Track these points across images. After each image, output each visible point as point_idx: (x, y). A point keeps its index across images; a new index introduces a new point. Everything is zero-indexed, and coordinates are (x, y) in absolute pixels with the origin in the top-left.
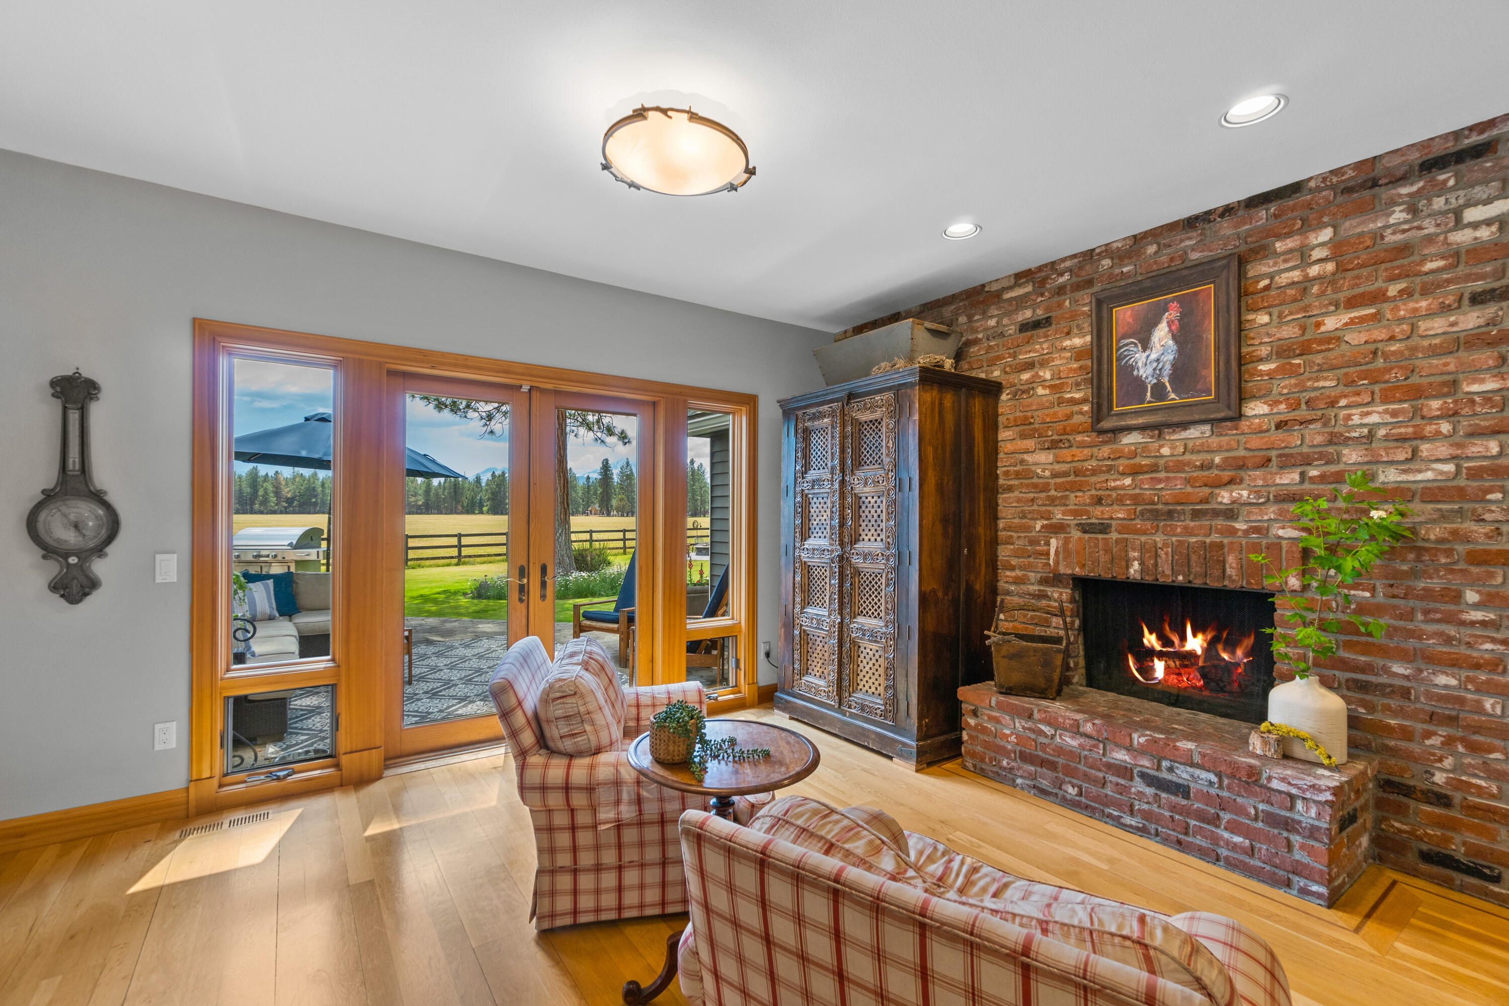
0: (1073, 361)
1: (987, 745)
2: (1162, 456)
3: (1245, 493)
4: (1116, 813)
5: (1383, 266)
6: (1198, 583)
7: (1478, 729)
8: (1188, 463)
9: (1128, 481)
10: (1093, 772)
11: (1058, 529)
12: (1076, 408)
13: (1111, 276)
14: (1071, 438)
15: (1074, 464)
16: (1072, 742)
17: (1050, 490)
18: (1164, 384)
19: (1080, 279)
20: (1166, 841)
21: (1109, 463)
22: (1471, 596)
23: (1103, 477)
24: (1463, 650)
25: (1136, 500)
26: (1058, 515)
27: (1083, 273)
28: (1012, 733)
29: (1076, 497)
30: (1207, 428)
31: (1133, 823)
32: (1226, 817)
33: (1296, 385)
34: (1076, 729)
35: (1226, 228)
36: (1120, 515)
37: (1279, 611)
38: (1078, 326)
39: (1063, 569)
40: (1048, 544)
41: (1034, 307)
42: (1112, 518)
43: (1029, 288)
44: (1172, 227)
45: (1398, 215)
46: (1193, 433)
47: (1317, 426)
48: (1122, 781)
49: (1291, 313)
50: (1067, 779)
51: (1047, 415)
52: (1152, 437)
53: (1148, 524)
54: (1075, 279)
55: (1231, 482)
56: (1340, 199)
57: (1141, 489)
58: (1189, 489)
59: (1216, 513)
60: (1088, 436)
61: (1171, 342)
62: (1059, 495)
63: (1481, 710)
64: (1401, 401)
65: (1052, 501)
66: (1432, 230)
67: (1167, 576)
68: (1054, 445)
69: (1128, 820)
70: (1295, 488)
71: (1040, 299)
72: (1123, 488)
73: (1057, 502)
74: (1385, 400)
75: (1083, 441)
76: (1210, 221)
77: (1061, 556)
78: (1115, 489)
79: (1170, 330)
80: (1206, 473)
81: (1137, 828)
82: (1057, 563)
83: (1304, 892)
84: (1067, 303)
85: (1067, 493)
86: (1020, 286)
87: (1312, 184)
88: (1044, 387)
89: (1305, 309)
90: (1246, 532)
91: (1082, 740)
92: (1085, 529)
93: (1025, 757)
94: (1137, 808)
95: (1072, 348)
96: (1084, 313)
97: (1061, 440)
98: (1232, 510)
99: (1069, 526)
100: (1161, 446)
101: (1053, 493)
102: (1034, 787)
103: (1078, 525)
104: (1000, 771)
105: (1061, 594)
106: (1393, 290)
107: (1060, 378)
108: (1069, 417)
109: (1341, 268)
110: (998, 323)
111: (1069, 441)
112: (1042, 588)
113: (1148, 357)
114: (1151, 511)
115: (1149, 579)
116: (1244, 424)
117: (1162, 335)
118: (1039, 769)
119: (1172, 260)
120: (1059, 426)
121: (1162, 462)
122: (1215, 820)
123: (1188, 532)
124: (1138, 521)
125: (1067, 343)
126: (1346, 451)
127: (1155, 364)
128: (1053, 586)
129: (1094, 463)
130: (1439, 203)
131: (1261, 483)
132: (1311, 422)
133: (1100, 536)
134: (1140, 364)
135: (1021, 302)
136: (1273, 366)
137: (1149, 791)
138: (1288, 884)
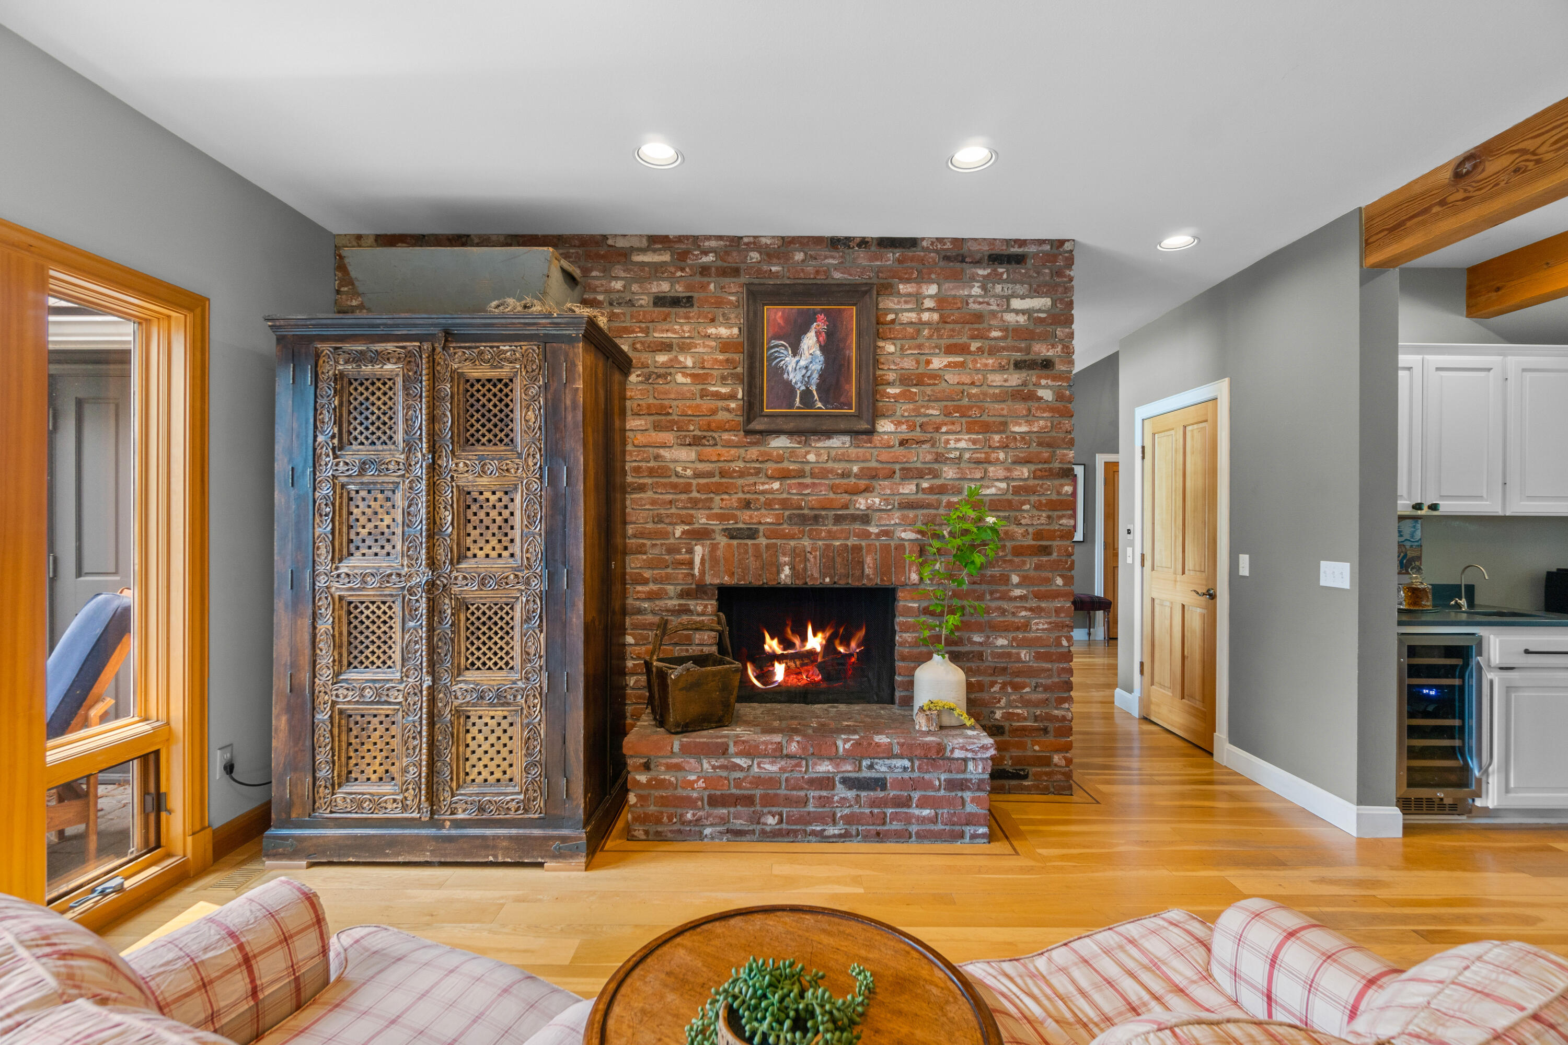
0: (718, 352)
1: (664, 802)
2: (808, 462)
3: (877, 500)
4: (818, 828)
5: (967, 326)
6: (842, 583)
7: (1018, 673)
8: (831, 471)
9: (776, 485)
10: (795, 793)
11: (702, 535)
12: (721, 404)
13: (759, 271)
14: (716, 435)
15: (720, 465)
16: (771, 767)
17: (691, 492)
18: (811, 392)
19: (725, 265)
20: (866, 838)
21: (757, 465)
22: (1015, 579)
23: (751, 480)
24: (1010, 618)
25: (785, 504)
26: (701, 519)
27: (730, 259)
28: (699, 778)
29: (722, 500)
30: (847, 439)
31: (836, 832)
32: (916, 795)
33: (914, 410)
34: (778, 753)
35: (862, 258)
36: (768, 520)
37: (901, 603)
38: (724, 315)
39: (708, 580)
40: (690, 551)
41: (672, 280)
42: (760, 523)
43: (666, 257)
44: (818, 241)
45: (976, 290)
46: (836, 442)
47: (926, 446)
48: (824, 793)
49: (910, 348)
50: (765, 810)
51: (689, 407)
52: (799, 443)
53: (796, 529)
54: (719, 263)
55: (868, 490)
56: (942, 264)
57: (789, 493)
58: (832, 496)
59: (854, 518)
60: (735, 436)
61: (818, 353)
62: (703, 497)
63: (1019, 660)
64: (978, 433)
65: (695, 503)
66: (994, 307)
67: (816, 579)
68: (696, 442)
69: (832, 831)
70: (913, 497)
71: (679, 274)
72: (771, 492)
73: (700, 505)
74: (969, 432)
75: (730, 440)
76: (849, 247)
77: (707, 565)
78: (763, 492)
79: (818, 341)
80: (845, 481)
81: (840, 836)
82: (702, 572)
83: (974, 837)
84: (712, 286)
85: (712, 495)
86: (654, 251)
87: (925, 244)
88: (685, 375)
89: (920, 347)
90: (878, 535)
91: (783, 763)
92: (732, 534)
93: (714, 801)
94: (839, 815)
95: (718, 338)
96: (730, 302)
97: (705, 437)
98: (867, 515)
99: (714, 531)
100: (808, 453)
101: (695, 494)
102: (728, 831)
103: (725, 530)
104: (682, 828)
105: (706, 606)
106: (974, 346)
107: (703, 368)
108: (714, 412)
109: (943, 320)
110: (624, 287)
111: (714, 438)
112: (682, 602)
113: (797, 362)
114: (799, 515)
115: (799, 583)
116: (876, 438)
117: (810, 342)
118: (732, 810)
119: (817, 272)
120: (703, 421)
121: (807, 468)
122: (907, 802)
123: (831, 536)
124: (785, 526)
125: (712, 331)
126: (945, 469)
127: (804, 371)
128: (697, 598)
129: (741, 465)
130: (998, 288)
131: (888, 492)
132: (923, 442)
133: (750, 542)
134: (790, 368)
135: (657, 271)
136: (897, 391)
137: (851, 794)
138: (962, 835)
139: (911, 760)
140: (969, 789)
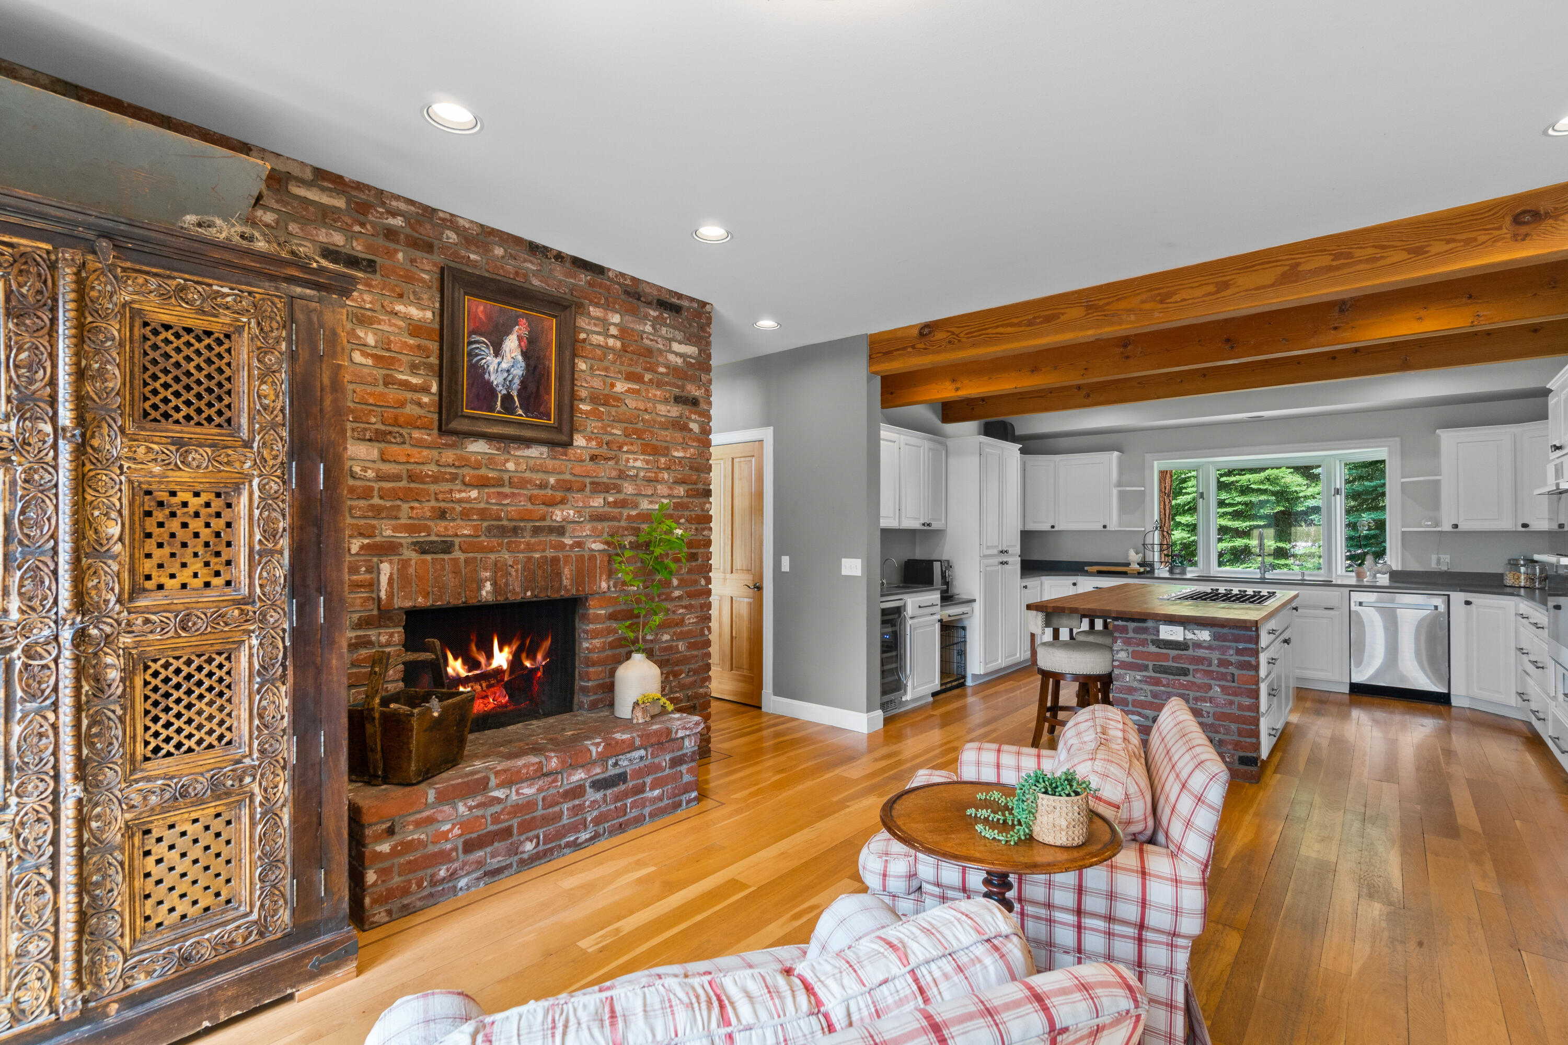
0: (406, 335)
1: (413, 867)
2: (507, 471)
3: (572, 512)
4: (572, 839)
5: (642, 359)
6: (543, 596)
7: (677, 663)
8: (530, 481)
9: (474, 494)
10: (550, 810)
11: (388, 549)
12: (409, 395)
13: (456, 254)
14: (404, 432)
15: (410, 467)
16: (528, 791)
17: (372, 497)
18: (512, 397)
19: (416, 235)
20: (612, 832)
21: (453, 471)
22: (675, 582)
23: (446, 486)
24: (671, 616)
25: (484, 514)
26: (387, 531)
27: (421, 230)
28: (454, 826)
29: (412, 508)
30: (545, 450)
31: (588, 836)
32: (648, 780)
33: (602, 428)
34: (541, 773)
35: (558, 271)
36: (466, 532)
37: (591, 611)
38: (414, 292)
39: (398, 603)
40: (374, 570)
41: (346, 230)
42: (457, 535)
43: (340, 203)
44: (518, 241)
45: (648, 328)
46: (535, 452)
47: (611, 463)
48: (577, 802)
49: (598, 369)
50: (522, 838)
51: (370, 394)
52: (498, 449)
53: (495, 541)
54: (409, 231)
55: (563, 501)
56: (623, 297)
57: (488, 503)
58: (530, 506)
59: (551, 530)
60: (429, 435)
61: (520, 358)
62: (389, 504)
63: (678, 652)
64: (650, 455)
65: (377, 512)
66: (661, 346)
67: (518, 593)
68: (379, 437)
69: (584, 836)
70: (601, 510)
71: (357, 228)
72: (468, 500)
73: (384, 515)
74: (643, 453)
75: (421, 440)
76: (547, 257)
77: (395, 586)
78: (460, 501)
79: (520, 345)
80: (542, 492)
81: (591, 839)
82: (390, 595)
83: (688, 802)
84: (400, 256)
85: (398, 503)
86: (323, 189)
87: (610, 274)
88: (365, 354)
89: (606, 369)
90: (572, 546)
91: (541, 783)
92: (423, 548)
93: (469, 847)
94: (589, 819)
95: (407, 318)
96: (422, 280)
97: (390, 433)
98: (563, 527)
99: (401, 545)
100: (507, 461)
101: (376, 501)
102: (485, 874)
103: (415, 544)
104: (433, 890)
105: (391, 635)
106: (647, 377)
107: (389, 350)
108: (402, 405)
109: (624, 349)
110: (277, 222)
111: (401, 435)
112: (360, 633)
113: (499, 364)
114: (498, 527)
115: (501, 599)
116: (571, 451)
118: (488, 849)
119: (517, 273)
120: (389, 414)
121: (506, 477)
122: (640, 789)
123: (530, 548)
124: (483, 538)
125: (399, 308)
126: (626, 485)
127: (506, 375)
128: (379, 627)
129: (435, 468)
130: (664, 330)
131: (581, 504)
132: (609, 459)
133: (446, 557)
134: (491, 369)
135: (326, 216)
136: (589, 408)
137: (599, 796)
138: (677, 805)
139: (646, 749)
140: (685, 762)
